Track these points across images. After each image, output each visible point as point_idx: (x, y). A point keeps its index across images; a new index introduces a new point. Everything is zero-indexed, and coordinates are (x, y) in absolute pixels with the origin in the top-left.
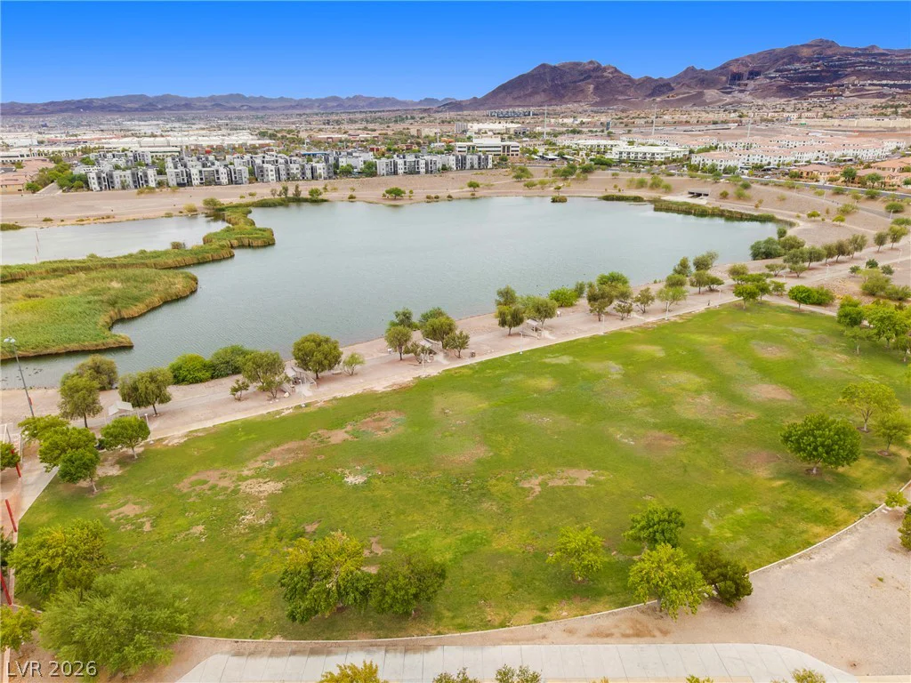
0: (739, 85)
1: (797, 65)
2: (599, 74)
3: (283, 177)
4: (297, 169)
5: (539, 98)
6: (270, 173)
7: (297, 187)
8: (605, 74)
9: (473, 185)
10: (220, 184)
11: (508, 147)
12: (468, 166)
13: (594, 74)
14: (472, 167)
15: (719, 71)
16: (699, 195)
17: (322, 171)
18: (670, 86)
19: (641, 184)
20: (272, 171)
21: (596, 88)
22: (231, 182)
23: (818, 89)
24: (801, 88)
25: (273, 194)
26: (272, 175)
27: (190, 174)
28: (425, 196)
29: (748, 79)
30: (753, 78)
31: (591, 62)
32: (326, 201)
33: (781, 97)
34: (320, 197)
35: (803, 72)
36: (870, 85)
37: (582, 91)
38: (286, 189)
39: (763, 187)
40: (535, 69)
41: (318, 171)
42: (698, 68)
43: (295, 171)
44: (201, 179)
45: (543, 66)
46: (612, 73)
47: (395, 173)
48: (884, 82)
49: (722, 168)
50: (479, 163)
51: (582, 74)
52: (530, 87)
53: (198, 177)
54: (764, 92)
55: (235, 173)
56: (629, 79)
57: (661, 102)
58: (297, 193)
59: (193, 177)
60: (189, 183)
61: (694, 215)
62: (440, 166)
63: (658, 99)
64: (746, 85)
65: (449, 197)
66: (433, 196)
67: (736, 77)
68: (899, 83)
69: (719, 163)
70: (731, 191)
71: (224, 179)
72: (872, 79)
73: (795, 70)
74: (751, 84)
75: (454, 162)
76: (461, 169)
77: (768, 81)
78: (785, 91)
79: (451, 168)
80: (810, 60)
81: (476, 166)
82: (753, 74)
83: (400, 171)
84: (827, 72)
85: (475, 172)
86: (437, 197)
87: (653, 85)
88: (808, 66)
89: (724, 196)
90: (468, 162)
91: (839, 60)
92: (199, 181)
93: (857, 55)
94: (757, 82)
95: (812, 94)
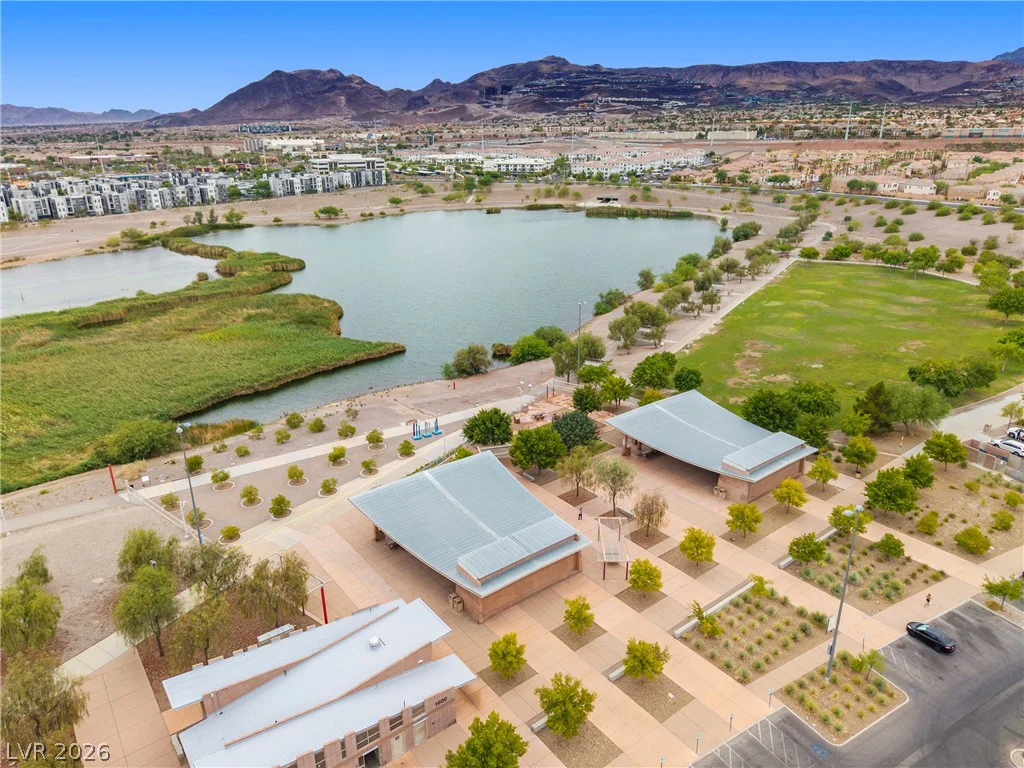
0: (495, 99)
1: (543, 81)
2: (345, 84)
3: (169, 203)
4: (183, 192)
5: (285, 110)
6: (154, 198)
7: (212, 212)
8: (353, 85)
9: (395, 202)
10: (94, 214)
11: (373, 163)
12: (364, 183)
13: (339, 84)
14: (368, 183)
15: (469, 84)
16: (608, 200)
17: (213, 194)
18: (424, 99)
19: (549, 194)
20: (155, 195)
21: (348, 100)
22: (106, 212)
23: (570, 105)
24: (554, 103)
25: (187, 222)
26: (156, 201)
27: (54, 204)
28: (360, 213)
29: (502, 93)
30: (506, 93)
31: (331, 71)
32: (251, 226)
33: (541, 112)
34: (242, 222)
35: (550, 88)
36: (613, 101)
37: (334, 103)
38: (199, 215)
39: (659, 190)
40: (269, 76)
41: (210, 194)
42: (444, 81)
43: (181, 196)
44: (70, 209)
45: (277, 73)
46: (359, 83)
47: (292, 193)
48: (622, 99)
49: (608, 176)
50: (374, 179)
51: (325, 84)
52: (266, 98)
53: (65, 207)
54: (522, 106)
55: (111, 200)
56: (378, 90)
57: (426, 115)
58: (213, 218)
59: (58, 207)
60: (53, 216)
61: (627, 216)
62: (336, 183)
63: (420, 113)
64: (502, 99)
65: (382, 213)
66: (367, 213)
67: (491, 92)
68: (633, 100)
69: (604, 171)
70: (639, 194)
71: (98, 208)
72: (612, 96)
73: (543, 85)
74: (507, 99)
75: (350, 179)
76: (357, 186)
77: (521, 95)
78: (540, 106)
79: (348, 186)
80: (551, 76)
81: (372, 183)
82: (506, 89)
83: (297, 191)
84: (572, 88)
85: (373, 189)
86: (371, 215)
87: (407, 97)
88: (553, 82)
89: (633, 199)
90: (363, 179)
91: (577, 77)
92: (67, 212)
93: (589, 73)
94: (511, 97)
95: (568, 109)
